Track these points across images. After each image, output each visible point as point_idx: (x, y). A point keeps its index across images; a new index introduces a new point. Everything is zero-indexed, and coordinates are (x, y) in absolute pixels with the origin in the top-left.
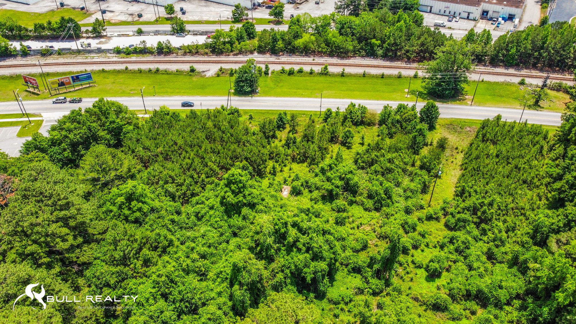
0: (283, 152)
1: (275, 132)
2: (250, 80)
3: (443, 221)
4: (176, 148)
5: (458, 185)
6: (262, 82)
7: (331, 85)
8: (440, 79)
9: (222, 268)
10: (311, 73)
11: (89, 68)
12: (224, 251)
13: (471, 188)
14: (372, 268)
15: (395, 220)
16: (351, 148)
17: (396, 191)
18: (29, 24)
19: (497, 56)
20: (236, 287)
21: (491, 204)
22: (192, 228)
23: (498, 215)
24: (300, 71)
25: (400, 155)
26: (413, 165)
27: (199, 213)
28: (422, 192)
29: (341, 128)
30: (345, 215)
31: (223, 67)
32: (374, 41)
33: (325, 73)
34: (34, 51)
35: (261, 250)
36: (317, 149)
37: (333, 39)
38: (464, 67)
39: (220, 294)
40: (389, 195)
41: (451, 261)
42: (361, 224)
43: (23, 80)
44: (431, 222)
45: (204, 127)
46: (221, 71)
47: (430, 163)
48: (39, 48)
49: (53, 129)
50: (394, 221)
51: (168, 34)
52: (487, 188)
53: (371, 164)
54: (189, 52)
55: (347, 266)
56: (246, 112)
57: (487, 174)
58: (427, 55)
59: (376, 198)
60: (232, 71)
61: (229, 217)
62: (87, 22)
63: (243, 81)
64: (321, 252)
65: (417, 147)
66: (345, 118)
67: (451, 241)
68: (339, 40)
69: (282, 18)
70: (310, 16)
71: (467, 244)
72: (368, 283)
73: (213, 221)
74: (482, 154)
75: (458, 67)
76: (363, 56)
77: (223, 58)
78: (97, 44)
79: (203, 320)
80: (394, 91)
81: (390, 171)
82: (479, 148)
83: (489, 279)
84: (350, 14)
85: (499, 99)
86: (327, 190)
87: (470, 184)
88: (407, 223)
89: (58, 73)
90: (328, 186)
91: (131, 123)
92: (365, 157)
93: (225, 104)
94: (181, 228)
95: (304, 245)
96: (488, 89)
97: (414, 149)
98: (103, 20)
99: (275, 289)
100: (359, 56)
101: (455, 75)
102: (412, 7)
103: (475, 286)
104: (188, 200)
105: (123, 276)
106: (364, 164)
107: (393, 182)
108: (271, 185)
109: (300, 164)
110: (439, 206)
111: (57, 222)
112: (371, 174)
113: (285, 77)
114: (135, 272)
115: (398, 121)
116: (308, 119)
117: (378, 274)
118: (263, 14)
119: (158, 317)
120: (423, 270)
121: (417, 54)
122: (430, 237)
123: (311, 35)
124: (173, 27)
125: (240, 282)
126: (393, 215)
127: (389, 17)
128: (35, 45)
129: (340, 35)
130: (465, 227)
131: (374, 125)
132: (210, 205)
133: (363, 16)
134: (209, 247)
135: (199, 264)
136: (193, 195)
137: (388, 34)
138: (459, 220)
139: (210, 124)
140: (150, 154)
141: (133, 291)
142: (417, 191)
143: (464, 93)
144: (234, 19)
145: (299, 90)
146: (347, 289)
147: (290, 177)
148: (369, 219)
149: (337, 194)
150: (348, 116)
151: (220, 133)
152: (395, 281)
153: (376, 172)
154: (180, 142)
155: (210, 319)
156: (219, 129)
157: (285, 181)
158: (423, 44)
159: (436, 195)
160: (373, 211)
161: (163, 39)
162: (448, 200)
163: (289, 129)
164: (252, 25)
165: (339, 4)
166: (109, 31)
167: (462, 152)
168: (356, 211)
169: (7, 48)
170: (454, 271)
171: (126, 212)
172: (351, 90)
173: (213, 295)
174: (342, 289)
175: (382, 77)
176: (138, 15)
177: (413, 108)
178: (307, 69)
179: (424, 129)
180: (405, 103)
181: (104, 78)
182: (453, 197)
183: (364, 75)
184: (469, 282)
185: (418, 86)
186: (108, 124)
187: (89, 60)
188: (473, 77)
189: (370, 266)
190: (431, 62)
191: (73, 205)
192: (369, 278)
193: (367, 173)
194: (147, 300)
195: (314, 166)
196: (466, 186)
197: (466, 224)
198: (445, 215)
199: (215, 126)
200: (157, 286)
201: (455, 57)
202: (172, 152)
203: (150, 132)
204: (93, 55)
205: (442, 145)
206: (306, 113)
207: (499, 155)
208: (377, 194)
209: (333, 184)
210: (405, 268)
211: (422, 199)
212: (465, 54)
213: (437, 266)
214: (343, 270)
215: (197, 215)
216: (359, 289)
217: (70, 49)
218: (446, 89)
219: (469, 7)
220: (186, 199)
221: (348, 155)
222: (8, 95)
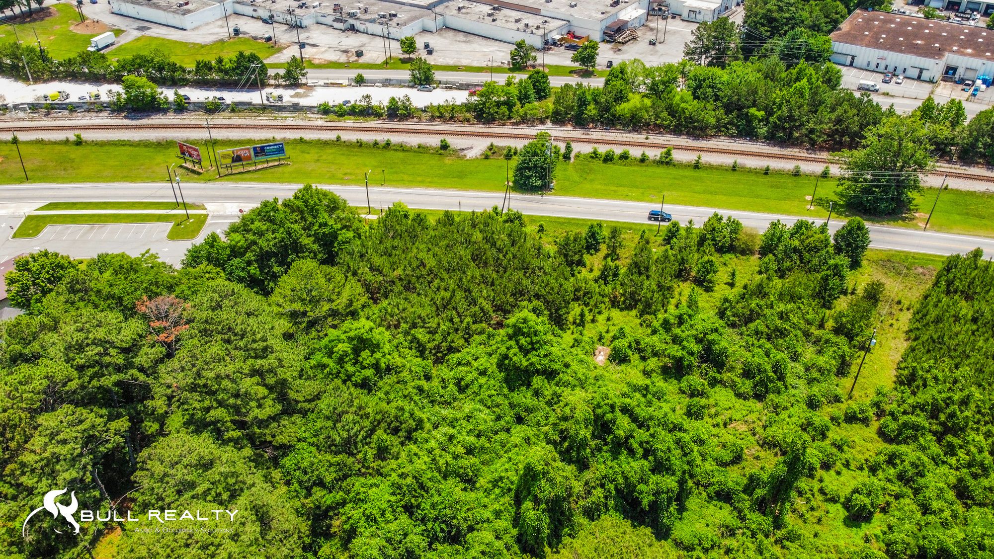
0: (597, 290)
1: (582, 256)
2: (541, 167)
3: (875, 425)
4: (424, 272)
5: (903, 365)
6: (560, 172)
7: (676, 181)
8: (872, 181)
9: (502, 471)
10: (643, 160)
11: (279, 135)
12: (503, 445)
13: (928, 372)
14: (751, 495)
15: (789, 417)
16: (712, 291)
17: (792, 367)
18: (186, 60)
19: (973, 146)
20: (528, 504)
21: (964, 402)
22: (449, 403)
23: (975, 423)
24: (624, 157)
25: (799, 308)
26: (821, 326)
27: (462, 379)
28: (838, 372)
29: (696, 256)
30: (703, 401)
31: (495, 144)
32: (753, 111)
33: (666, 162)
34: (194, 103)
35: (570, 448)
36: (654, 287)
37: (683, 105)
38: (916, 163)
39: (498, 514)
40: (781, 374)
41: (890, 495)
42: (730, 419)
43: (178, 150)
44: (854, 425)
45: (468, 242)
46: (491, 150)
47: (853, 325)
48: (202, 99)
49: (234, 229)
50: (788, 420)
51: (404, 86)
52: (957, 373)
53: (749, 320)
54: (439, 117)
55: (706, 487)
56: (533, 220)
57: (955, 350)
58: (846, 139)
59: (757, 378)
60: (510, 151)
61: (511, 390)
62: (276, 61)
63: (529, 169)
64: (668, 459)
65: (829, 296)
66: (702, 241)
67: (891, 460)
68: (691, 106)
69: (593, 66)
70: (643, 64)
71: (921, 468)
72: (743, 519)
73: (484, 394)
74: (947, 315)
75: (905, 162)
76: (732, 136)
77: (494, 129)
78: (291, 97)
79: (473, 553)
80: (787, 198)
81: (782, 333)
82: (940, 305)
83: (960, 531)
84: (710, 64)
85: (977, 221)
86: (674, 357)
87: (926, 365)
88: (810, 424)
89: (230, 140)
90: (675, 351)
91: (351, 227)
92: (739, 306)
93: (499, 204)
94: (432, 402)
95: (641, 444)
96: (956, 203)
97: (823, 298)
98: (302, 58)
99: (588, 515)
100: (726, 135)
101: (899, 176)
102: (820, 56)
103: (934, 540)
104: (443, 358)
105: (346, 470)
106: (736, 319)
107: (786, 352)
108: (577, 343)
109: (625, 312)
110: (869, 399)
111: (252, 376)
112: (749, 335)
113: (598, 164)
114: (363, 466)
115: (795, 250)
116: (637, 238)
117: (761, 506)
118: (563, 58)
119: (400, 542)
120: (839, 506)
121: (828, 136)
122: (851, 450)
123: (643, 96)
124: (413, 75)
125: (536, 496)
126: (786, 408)
127: (780, 71)
128: (197, 95)
129: (694, 98)
130: (915, 439)
131: (752, 253)
132: (481, 368)
133: (734, 68)
134: (478, 436)
135: (463, 462)
136: (451, 350)
137: (778, 100)
138: (905, 425)
139: (477, 236)
140: (381, 278)
141: (362, 496)
142: (829, 371)
143: (912, 207)
144: (513, 64)
145: (621, 188)
146: (707, 525)
147: (607, 332)
148: (744, 413)
149: (690, 366)
150: (708, 236)
151: (494, 251)
152: (790, 519)
153: (757, 333)
154: (431, 262)
155: (483, 553)
156: (494, 244)
157: (601, 338)
158: (839, 121)
159: (863, 380)
160: (751, 400)
161: (399, 93)
162: (885, 391)
163: (606, 252)
164: (545, 76)
165: (692, 46)
166: (311, 76)
167: (908, 309)
168: (722, 397)
169: (154, 98)
170: (896, 513)
171: (350, 368)
172: (711, 193)
173: (487, 514)
174: (697, 525)
175: (766, 174)
176: (357, 52)
177: (823, 229)
178: (636, 153)
179: (842, 266)
180: (810, 220)
181: (303, 152)
182: (893, 385)
183: (734, 168)
184: (924, 532)
185: (829, 191)
186: (316, 227)
187: (279, 122)
188: (930, 181)
189: (749, 489)
190: (855, 152)
191: (272, 352)
192: (747, 512)
193: (741, 334)
194: (383, 514)
195: (649, 317)
196: (918, 367)
197: (919, 434)
198: (880, 414)
199: (485, 238)
200: (398, 491)
201: (900, 145)
202: (418, 278)
203: (381, 242)
204: (285, 114)
205: (873, 295)
206: (634, 227)
207: (977, 318)
208: (759, 370)
209: (684, 348)
210: (808, 501)
211: (837, 385)
212: (917, 141)
213: (867, 501)
214: (700, 494)
215: (458, 382)
216: (727, 527)
217: (250, 104)
218: (882, 199)
219: (923, 59)
220: (439, 355)
221: (707, 301)
222: (153, 172)
